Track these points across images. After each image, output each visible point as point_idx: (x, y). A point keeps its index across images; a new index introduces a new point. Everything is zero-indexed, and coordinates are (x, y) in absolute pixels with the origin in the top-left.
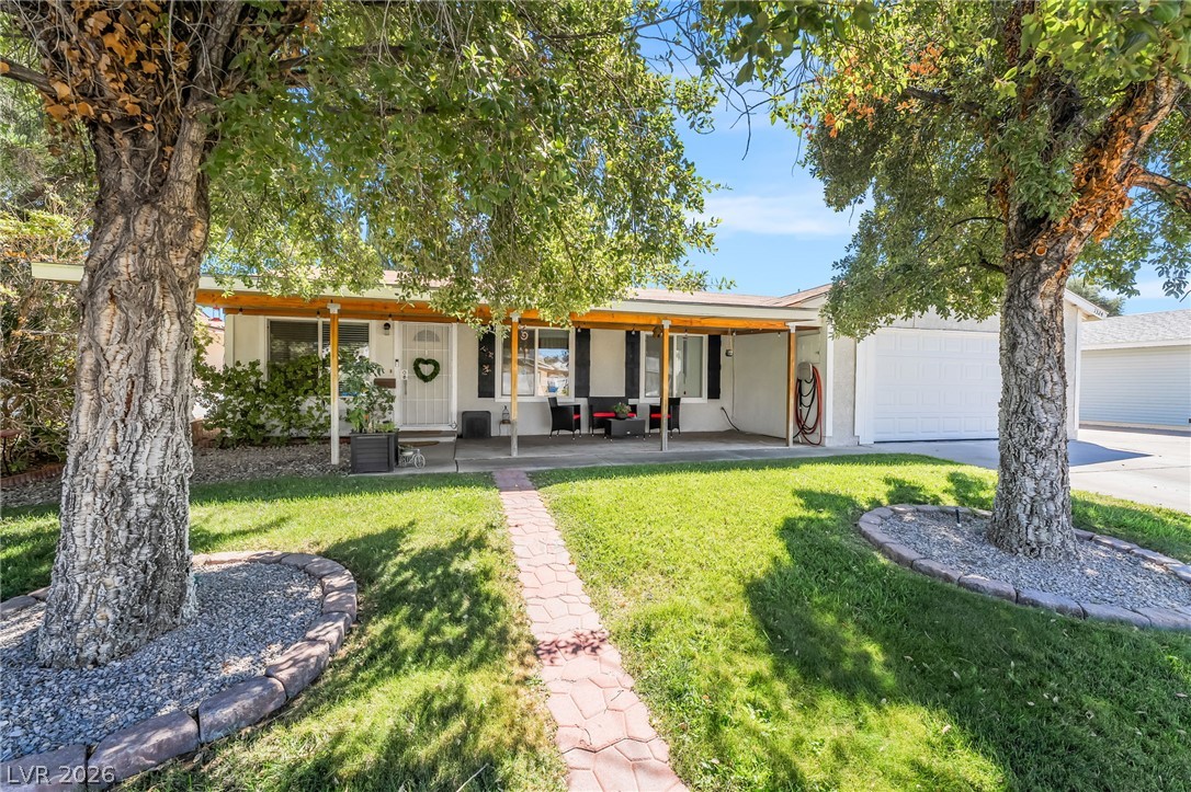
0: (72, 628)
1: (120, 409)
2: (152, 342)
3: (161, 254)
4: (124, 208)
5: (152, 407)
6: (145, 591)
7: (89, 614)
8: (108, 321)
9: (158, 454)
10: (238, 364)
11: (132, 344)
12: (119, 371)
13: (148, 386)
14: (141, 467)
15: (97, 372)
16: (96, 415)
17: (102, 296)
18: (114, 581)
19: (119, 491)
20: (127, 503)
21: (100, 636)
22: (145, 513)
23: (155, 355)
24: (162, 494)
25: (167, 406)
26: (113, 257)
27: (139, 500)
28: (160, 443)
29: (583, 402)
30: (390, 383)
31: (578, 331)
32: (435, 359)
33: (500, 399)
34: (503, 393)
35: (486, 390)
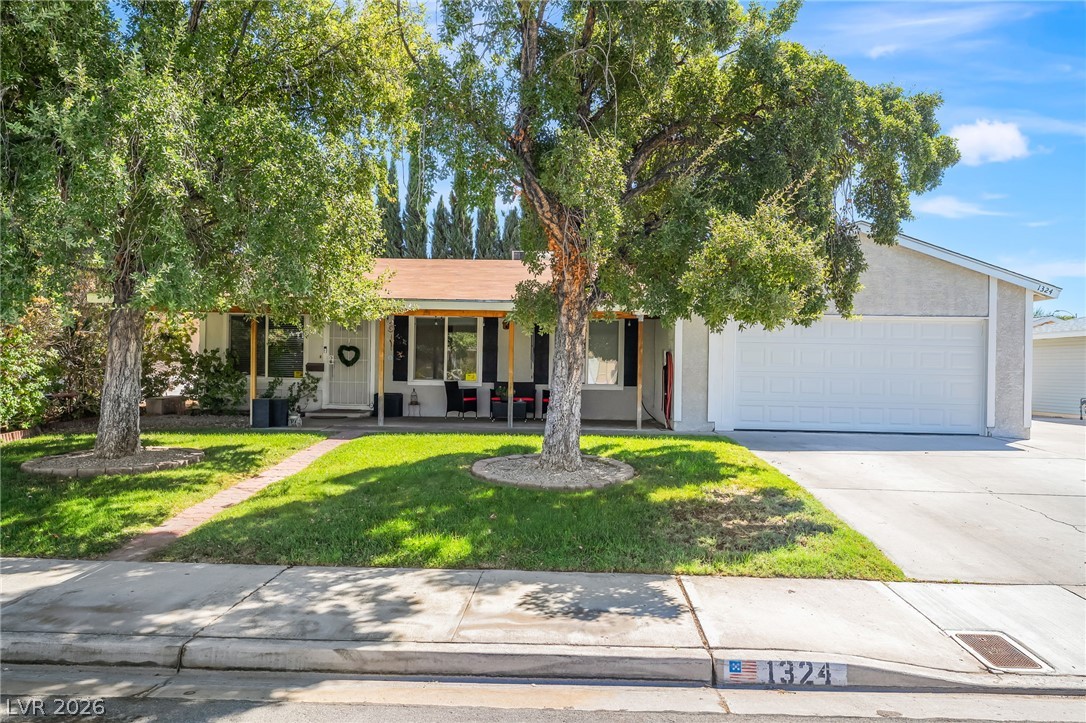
0: (104, 447)
1: (118, 373)
2: (128, 350)
3: (131, 319)
5: (127, 373)
6: (124, 438)
7: (108, 442)
8: (115, 343)
9: (129, 389)
11: (122, 351)
12: (118, 360)
13: (126, 365)
14: (123, 393)
15: (112, 360)
16: (111, 375)
17: (114, 335)
18: (115, 432)
19: (117, 401)
20: (119, 406)
21: (110, 449)
22: (124, 410)
23: (129, 354)
24: (130, 404)
25: (132, 373)
26: (117, 322)
27: (122, 405)
28: (129, 385)
29: (490, 386)
30: (320, 367)
31: (486, 320)
32: (356, 346)
33: (412, 382)
34: (416, 377)
35: (400, 373)
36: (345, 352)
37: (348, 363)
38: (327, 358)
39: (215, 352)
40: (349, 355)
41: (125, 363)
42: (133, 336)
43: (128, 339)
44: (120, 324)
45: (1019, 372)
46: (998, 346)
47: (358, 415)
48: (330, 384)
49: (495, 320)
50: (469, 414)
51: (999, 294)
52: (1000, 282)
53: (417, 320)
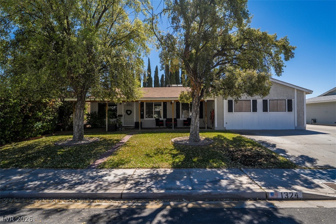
0: (75, 138)
1: (79, 119)
2: (81, 112)
4: (79, 101)
5: (81, 118)
6: (80, 136)
7: (76, 137)
8: (78, 111)
10: (93, 112)
11: (79, 113)
12: (79, 115)
14: (80, 124)
15: (77, 115)
16: (77, 119)
17: (77, 109)
18: (78, 134)
19: (78, 126)
21: (77, 139)
22: (80, 128)
24: (82, 127)
25: (82, 118)
28: (81, 122)
29: (165, 119)
30: (121, 116)
31: (164, 102)
32: (131, 110)
33: (145, 119)
34: (146, 118)
35: (142, 117)
36: (128, 112)
37: (129, 114)
38: (123, 113)
39: (95, 112)
40: (129, 112)
41: (80, 115)
42: (82, 109)
43: (81, 110)
44: (79, 106)
45: (303, 112)
46: (297, 106)
47: (132, 128)
48: (124, 120)
49: (166, 102)
50: (161, 127)
51: (297, 93)
52: (297, 89)
53: (146, 103)
